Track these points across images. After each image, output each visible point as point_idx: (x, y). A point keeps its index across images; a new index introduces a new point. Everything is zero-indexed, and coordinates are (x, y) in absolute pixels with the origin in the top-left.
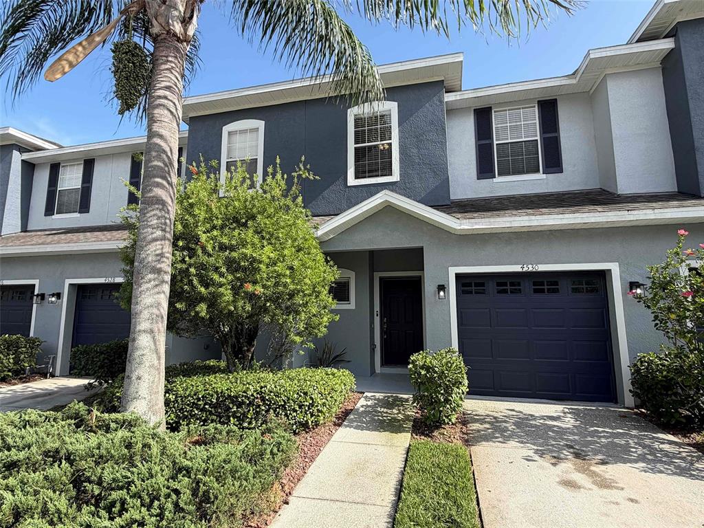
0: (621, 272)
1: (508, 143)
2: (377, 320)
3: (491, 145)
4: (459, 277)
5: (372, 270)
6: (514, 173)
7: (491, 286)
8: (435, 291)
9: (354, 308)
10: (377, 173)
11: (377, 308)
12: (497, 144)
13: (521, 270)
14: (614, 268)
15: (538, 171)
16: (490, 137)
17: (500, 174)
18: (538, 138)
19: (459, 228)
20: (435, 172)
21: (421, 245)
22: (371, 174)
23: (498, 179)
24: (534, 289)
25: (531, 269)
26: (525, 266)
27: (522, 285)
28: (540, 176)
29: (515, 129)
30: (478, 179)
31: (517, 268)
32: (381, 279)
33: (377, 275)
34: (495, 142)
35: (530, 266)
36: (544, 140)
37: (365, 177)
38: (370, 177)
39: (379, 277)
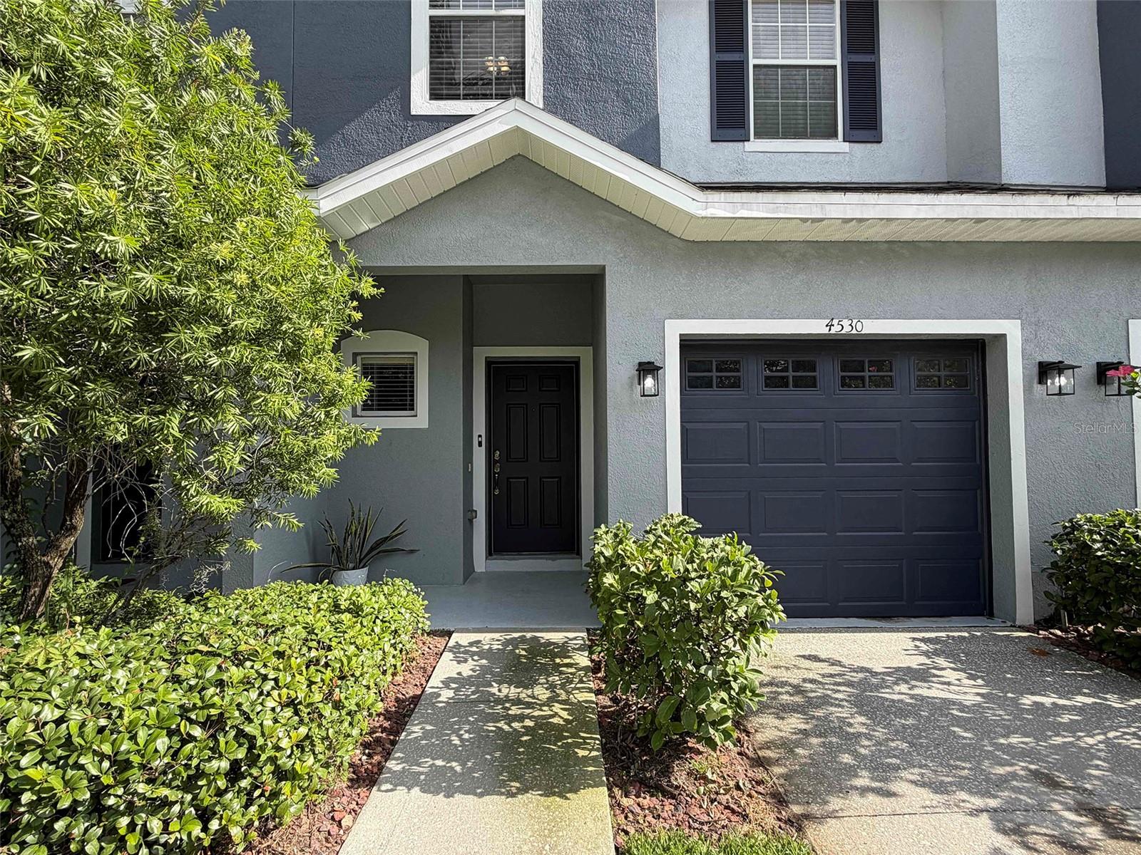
0: (1025, 341)
1: (777, 66)
2: (480, 455)
3: (742, 65)
4: (689, 345)
5: (470, 342)
6: (786, 135)
7: (754, 371)
8: (631, 378)
9: (425, 425)
10: (486, 91)
11: (480, 427)
12: (755, 66)
13: (826, 331)
14: (1012, 330)
15: (834, 135)
16: (741, 46)
17: (758, 136)
18: (837, 62)
19: (703, 213)
20: (626, 101)
21: (601, 263)
22: (474, 90)
23: (755, 145)
24: (843, 378)
25: (847, 329)
26: (835, 322)
27: (818, 369)
28: (838, 145)
29: (793, 36)
30: (712, 141)
31: (816, 327)
32: (490, 363)
33: (482, 354)
34: (752, 62)
35: (846, 323)
36: (849, 68)
37: (456, 97)
38: (467, 97)
39: (486, 358)
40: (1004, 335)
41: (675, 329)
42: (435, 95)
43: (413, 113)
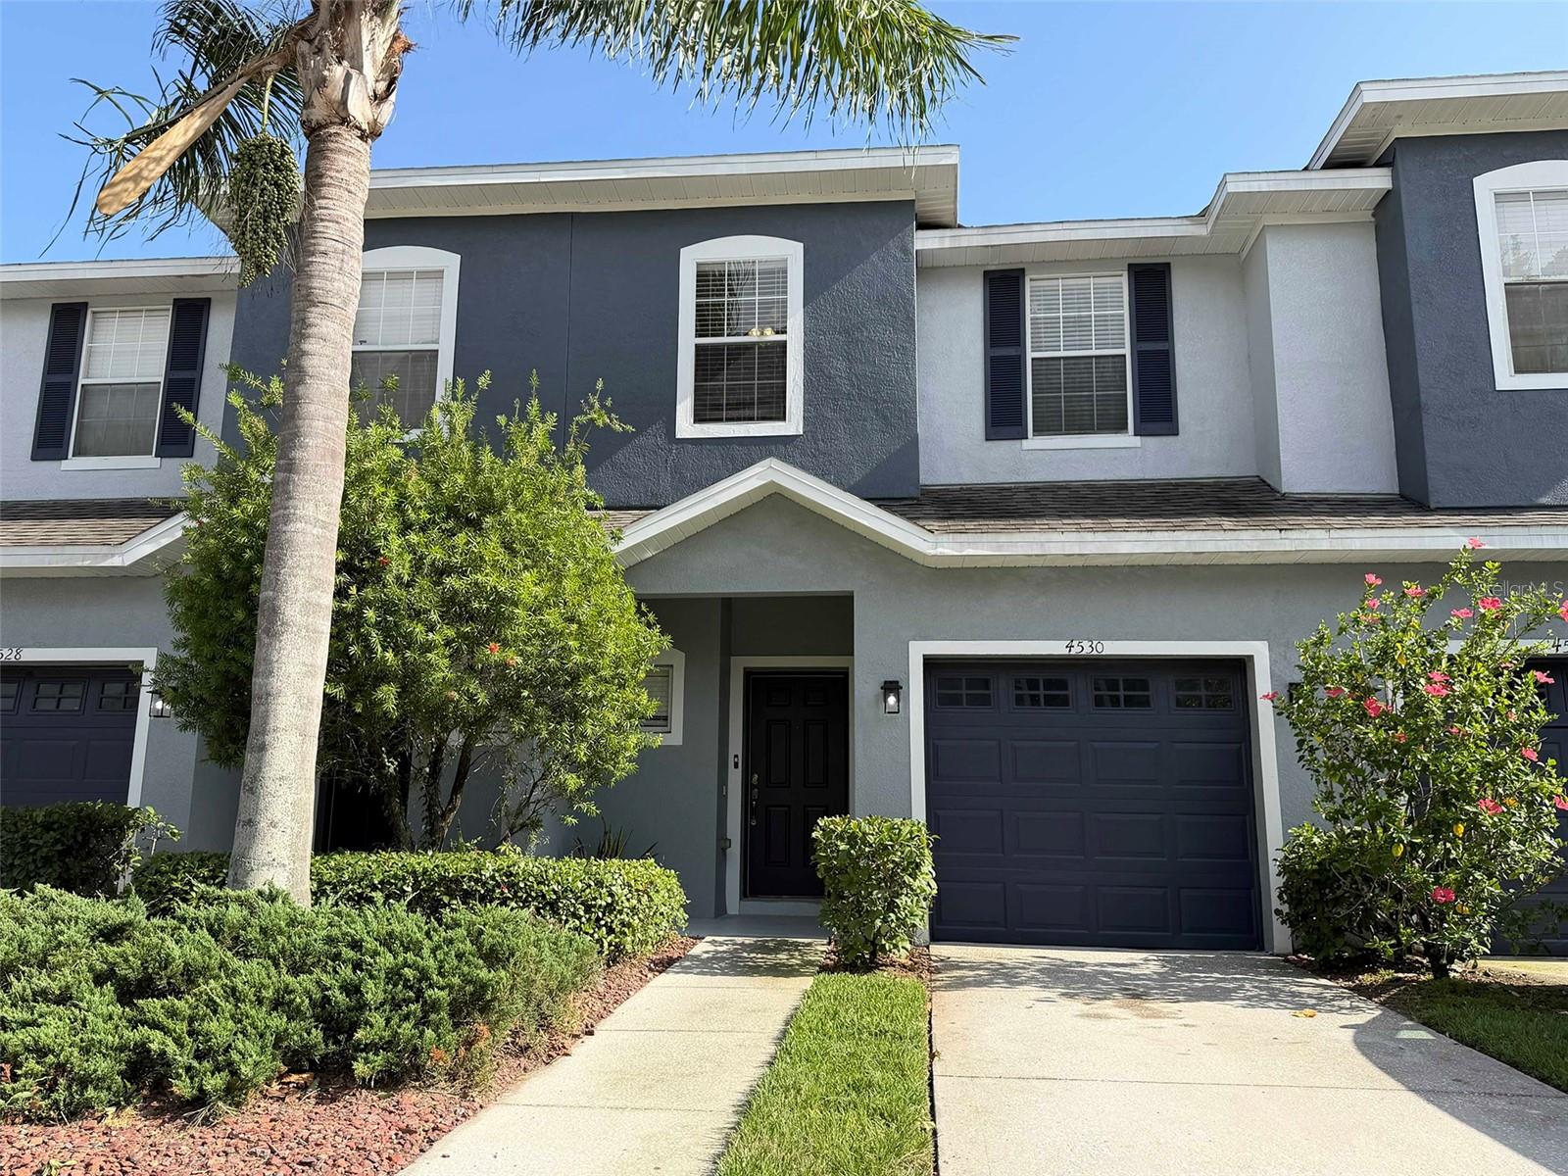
0: (1273, 663)
1: (1058, 359)
2: (735, 777)
3: (1019, 360)
4: (931, 664)
5: (728, 651)
6: (1070, 431)
7: (1003, 688)
8: (877, 696)
9: (681, 742)
10: (747, 413)
11: (736, 746)
12: (1033, 359)
13: (1066, 652)
14: (1259, 652)
15: (1121, 427)
16: (1018, 340)
17: (1038, 431)
18: (1127, 351)
19: (933, 552)
20: (885, 418)
21: (848, 589)
22: (734, 413)
23: (1034, 443)
24: (1097, 698)
25: (1087, 650)
26: (1075, 643)
27: (1070, 687)
28: (1128, 440)
29: (1077, 325)
30: (987, 440)
31: (1056, 648)
32: (749, 675)
33: (739, 664)
34: (1030, 355)
35: (1087, 644)
36: (1140, 357)
37: (719, 420)
38: (731, 419)
39: (745, 668)
40: (1252, 656)
41: (918, 651)
42: (699, 419)
43: (678, 436)
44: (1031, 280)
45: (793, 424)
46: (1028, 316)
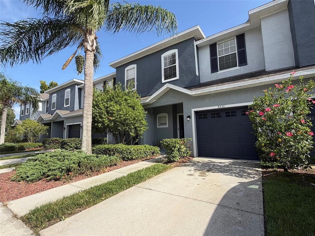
1: (224, 56)
3: (216, 58)
5: (176, 113)
6: (226, 68)
7: (209, 115)
9: (168, 127)
10: (171, 77)
11: (178, 127)
13: (218, 108)
15: (236, 66)
16: (216, 55)
17: (220, 70)
18: (236, 52)
19: (192, 94)
20: (191, 73)
21: (182, 102)
22: (169, 78)
23: (220, 72)
24: (226, 115)
26: (219, 106)
27: (220, 114)
28: (238, 68)
29: (227, 50)
30: (211, 73)
31: (216, 107)
34: (218, 57)
35: (221, 106)
36: (239, 52)
39: (179, 115)
41: (193, 110)
42: (165, 79)
43: (163, 82)
44: (218, 44)
45: (178, 77)
46: (218, 50)
